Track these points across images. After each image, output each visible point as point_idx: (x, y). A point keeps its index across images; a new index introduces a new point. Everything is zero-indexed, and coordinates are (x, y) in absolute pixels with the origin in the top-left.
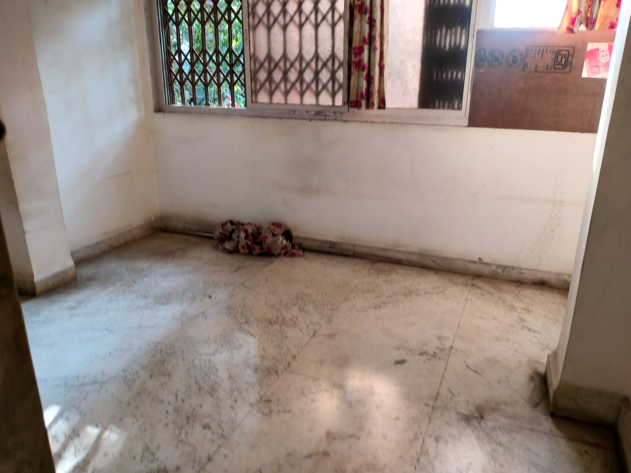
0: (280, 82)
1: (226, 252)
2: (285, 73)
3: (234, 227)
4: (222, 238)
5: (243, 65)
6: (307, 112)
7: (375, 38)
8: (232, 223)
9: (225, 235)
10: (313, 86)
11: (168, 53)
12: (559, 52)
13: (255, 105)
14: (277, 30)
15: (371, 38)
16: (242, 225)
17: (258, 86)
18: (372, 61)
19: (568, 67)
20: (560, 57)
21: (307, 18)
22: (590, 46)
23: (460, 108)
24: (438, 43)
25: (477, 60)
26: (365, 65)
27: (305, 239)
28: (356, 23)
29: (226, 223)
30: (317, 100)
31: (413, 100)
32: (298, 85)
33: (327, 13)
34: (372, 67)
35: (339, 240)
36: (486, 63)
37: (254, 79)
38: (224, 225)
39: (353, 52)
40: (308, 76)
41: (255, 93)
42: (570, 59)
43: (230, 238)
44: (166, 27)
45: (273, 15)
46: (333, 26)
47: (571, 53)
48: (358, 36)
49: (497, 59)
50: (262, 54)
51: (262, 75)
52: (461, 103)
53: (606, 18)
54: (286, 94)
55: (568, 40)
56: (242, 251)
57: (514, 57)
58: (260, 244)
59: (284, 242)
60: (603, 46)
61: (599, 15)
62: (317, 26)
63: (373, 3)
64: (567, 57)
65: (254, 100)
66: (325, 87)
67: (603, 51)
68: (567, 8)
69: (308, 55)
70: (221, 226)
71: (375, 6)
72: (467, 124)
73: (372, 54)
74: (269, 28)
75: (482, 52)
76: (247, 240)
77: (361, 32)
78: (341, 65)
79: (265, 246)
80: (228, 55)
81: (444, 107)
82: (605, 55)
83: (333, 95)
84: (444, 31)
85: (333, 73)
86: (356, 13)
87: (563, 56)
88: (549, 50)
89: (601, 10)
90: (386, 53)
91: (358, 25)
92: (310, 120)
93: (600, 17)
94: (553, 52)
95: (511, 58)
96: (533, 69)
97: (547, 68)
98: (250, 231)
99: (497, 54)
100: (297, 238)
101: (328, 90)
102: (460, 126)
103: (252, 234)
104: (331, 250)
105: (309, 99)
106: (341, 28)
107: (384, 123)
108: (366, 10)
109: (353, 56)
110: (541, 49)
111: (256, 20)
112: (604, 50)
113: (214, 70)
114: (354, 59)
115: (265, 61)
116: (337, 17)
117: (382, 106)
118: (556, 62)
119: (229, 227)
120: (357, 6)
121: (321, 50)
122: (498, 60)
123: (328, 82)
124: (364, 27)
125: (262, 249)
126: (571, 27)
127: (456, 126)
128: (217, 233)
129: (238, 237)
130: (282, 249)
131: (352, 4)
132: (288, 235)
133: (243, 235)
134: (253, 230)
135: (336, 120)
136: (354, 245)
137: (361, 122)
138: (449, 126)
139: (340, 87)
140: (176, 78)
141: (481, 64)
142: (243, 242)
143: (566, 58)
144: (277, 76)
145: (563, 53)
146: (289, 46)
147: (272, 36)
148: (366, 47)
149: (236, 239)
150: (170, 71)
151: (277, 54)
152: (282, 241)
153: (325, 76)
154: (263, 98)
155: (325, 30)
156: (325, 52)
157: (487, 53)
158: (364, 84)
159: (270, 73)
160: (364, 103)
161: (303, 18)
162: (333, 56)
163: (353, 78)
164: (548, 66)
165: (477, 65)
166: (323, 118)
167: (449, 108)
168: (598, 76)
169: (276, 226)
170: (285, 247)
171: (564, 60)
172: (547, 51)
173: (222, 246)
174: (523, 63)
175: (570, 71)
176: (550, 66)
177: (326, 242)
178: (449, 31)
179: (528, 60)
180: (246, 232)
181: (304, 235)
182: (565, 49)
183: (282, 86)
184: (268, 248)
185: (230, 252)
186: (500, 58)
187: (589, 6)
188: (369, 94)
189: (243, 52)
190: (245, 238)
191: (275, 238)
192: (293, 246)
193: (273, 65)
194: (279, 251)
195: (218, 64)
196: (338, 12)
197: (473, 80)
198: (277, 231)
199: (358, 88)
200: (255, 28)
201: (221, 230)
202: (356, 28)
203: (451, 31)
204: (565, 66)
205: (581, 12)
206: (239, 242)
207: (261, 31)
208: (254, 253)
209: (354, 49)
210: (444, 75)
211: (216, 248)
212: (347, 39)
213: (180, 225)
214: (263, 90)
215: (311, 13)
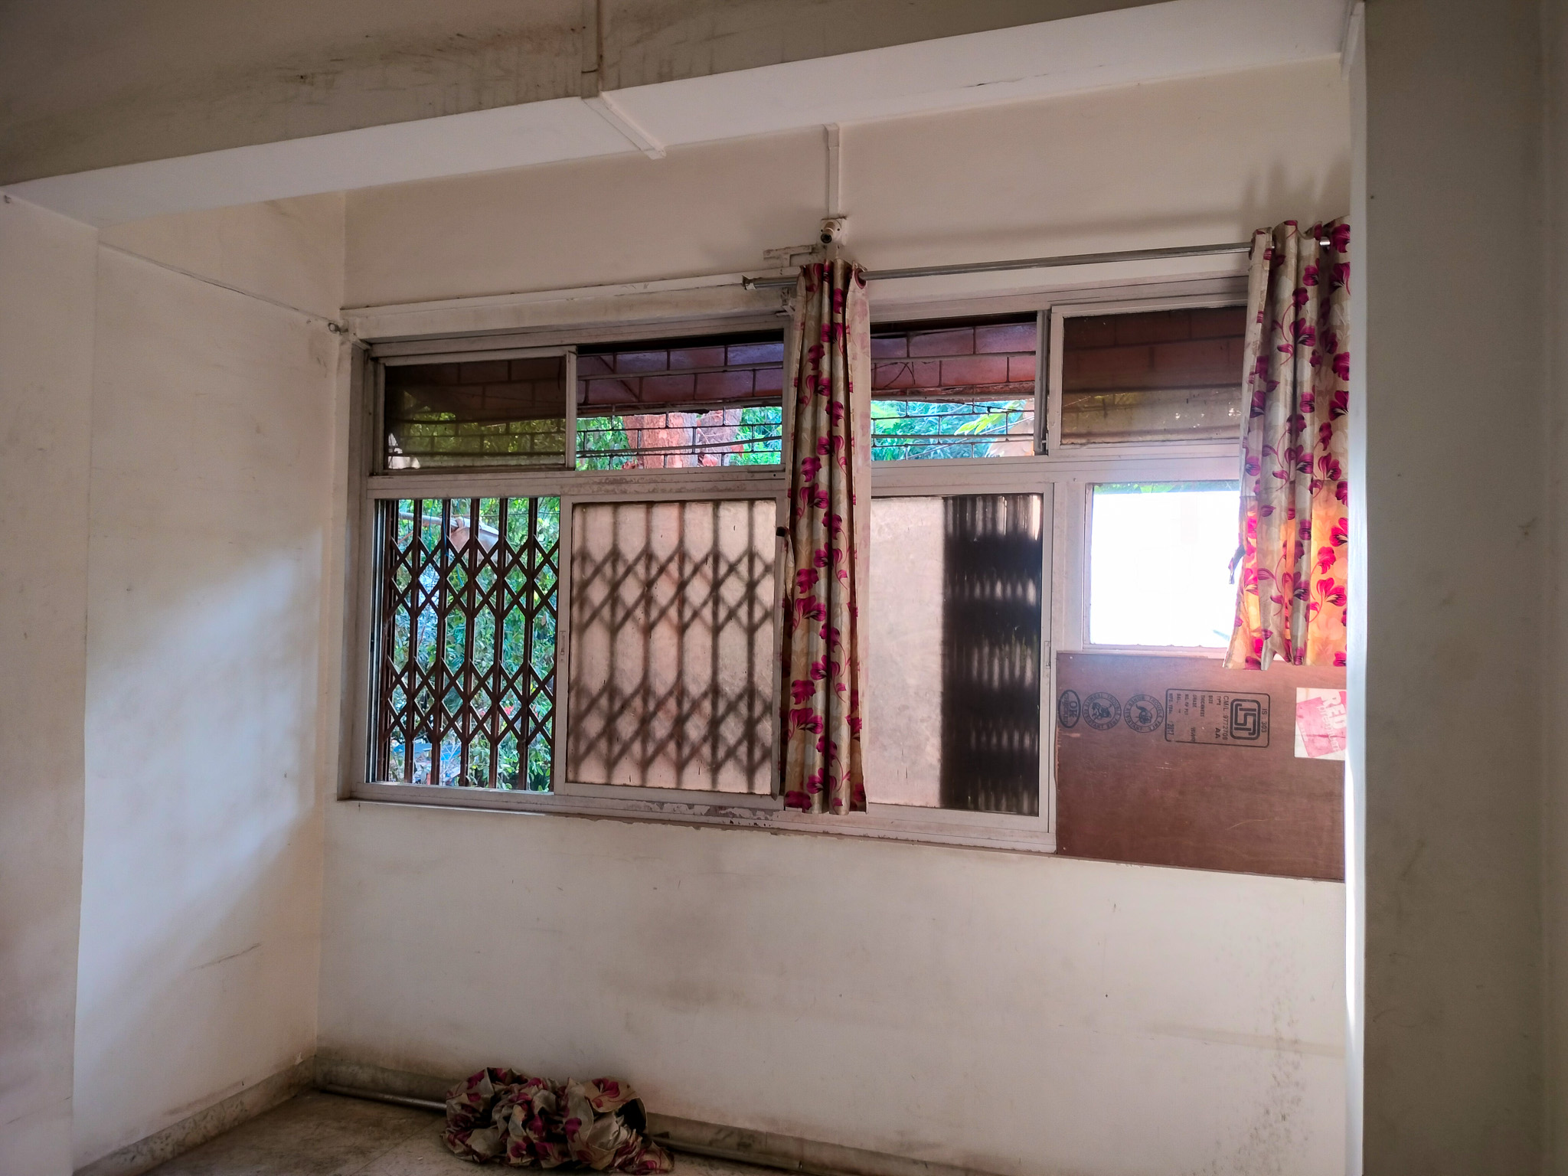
0: (632, 740)
1: (474, 1162)
2: (645, 721)
3: (499, 1087)
4: (465, 1119)
5: (553, 700)
6: (691, 806)
7: (837, 666)
8: (494, 1075)
9: (473, 1110)
10: (706, 750)
11: (387, 668)
12: (1239, 702)
13: (573, 789)
14: (630, 635)
15: (830, 668)
16: (520, 1080)
17: (583, 748)
18: (833, 713)
19: (1263, 735)
20: (1241, 714)
21: (696, 614)
22: (1302, 695)
23: (1034, 812)
24: (975, 673)
25: (1062, 713)
26: (819, 720)
27: (676, 1121)
28: (798, 633)
29: (480, 1077)
30: (714, 782)
31: (928, 787)
32: (672, 747)
33: (739, 605)
34: (833, 723)
35: (763, 1128)
36: (1082, 720)
37: (574, 730)
38: (474, 1080)
39: (792, 690)
40: (695, 729)
41: (574, 761)
42: (1264, 719)
43: (484, 1121)
44: (389, 617)
45: (624, 604)
46: (751, 630)
47: (1264, 706)
48: (803, 661)
49: (1106, 713)
50: (595, 681)
51: (594, 725)
52: (1036, 802)
53: (1325, 643)
54: (645, 765)
55: (1252, 682)
56: (514, 1160)
57: (1143, 709)
58: (562, 1139)
59: (624, 1134)
60: (1330, 695)
61: (1309, 637)
62: (716, 630)
63: (832, 599)
64: (1257, 713)
65: (571, 777)
66: (731, 753)
67: (1331, 706)
68: (1238, 622)
69: (697, 686)
70: (466, 1084)
71: (838, 605)
72: (1054, 848)
73: (833, 697)
74: (614, 630)
75: (1072, 697)
76: (528, 1130)
77: (808, 653)
78: (768, 708)
79: (574, 1147)
80: (520, 678)
81: (998, 809)
82: (1337, 713)
83: (750, 772)
84: (986, 650)
85: (751, 725)
86: (798, 615)
87: (1248, 712)
88: (1215, 698)
89: (1312, 627)
90: (863, 695)
91: (802, 638)
92: (697, 825)
93: (1314, 642)
94: (1226, 703)
95: (1135, 712)
96: (1187, 737)
97: (1218, 736)
98: (538, 1105)
99: (1104, 703)
100: (656, 1116)
101: (738, 761)
102: (1039, 853)
103: (542, 1111)
104: (740, 1155)
105: (696, 778)
106: (767, 638)
107: (866, 837)
108: (819, 611)
109: (793, 699)
110: (1199, 695)
111: (587, 615)
112: (1334, 702)
113: (486, 709)
114: (793, 706)
115: (600, 695)
116: (758, 614)
117: (858, 804)
118: (1235, 725)
119: (487, 1087)
120: (800, 600)
121: (723, 676)
122: (1108, 714)
123: (739, 743)
124: (815, 644)
125: (564, 1153)
126: (1255, 656)
127: (1029, 852)
128: (453, 1106)
129: (507, 1119)
130: (618, 1153)
131: (790, 597)
132: (633, 1113)
133: (519, 1114)
134: (546, 1100)
135: (756, 827)
136: (801, 1141)
137: (815, 834)
138: (1014, 850)
139: (766, 754)
140: (397, 722)
141: (1071, 720)
142: (516, 1136)
143: (1254, 715)
144: (627, 726)
145: (1245, 705)
146: (655, 666)
147: (620, 646)
148: (820, 684)
149: (501, 1125)
150: (386, 708)
151: (628, 684)
152: (619, 1131)
153: (732, 730)
154: (592, 772)
155: (733, 639)
156: (733, 682)
157: (1082, 698)
158: (818, 759)
159: (611, 719)
160: (816, 798)
161: (688, 614)
162: (750, 692)
163: (793, 745)
164: (1218, 730)
165: (1063, 723)
166: (727, 821)
167: (1009, 810)
168: (1330, 757)
169: (605, 1090)
170: (626, 1148)
171: (1252, 721)
172: (1211, 702)
173: (463, 1142)
174: (1164, 722)
175: (1268, 744)
176: (1222, 731)
177: (732, 1131)
178: (997, 651)
179: (1172, 718)
180: (528, 1105)
181: (674, 1112)
182: (1249, 697)
183: (637, 748)
184: (581, 1153)
185: (483, 1161)
186: (1112, 710)
187: (1287, 619)
188: (827, 781)
189: (553, 672)
190: (524, 1125)
191: (599, 1124)
192: (646, 1140)
193: (617, 705)
194: (608, 1160)
195: (496, 697)
196: (761, 604)
197: (1057, 753)
198: (609, 1105)
199: (803, 765)
200: (583, 628)
201: (464, 1098)
202: (798, 643)
203: (1001, 650)
204: (1255, 732)
205: (1271, 633)
206: (507, 1132)
207: (597, 636)
208: (544, 1165)
209: (794, 684)
210: (994, 740)
211: (448, 1146)
212: (779, 664)
213: (364, 1076)
214: (592, 756)
215: (705, 603)
